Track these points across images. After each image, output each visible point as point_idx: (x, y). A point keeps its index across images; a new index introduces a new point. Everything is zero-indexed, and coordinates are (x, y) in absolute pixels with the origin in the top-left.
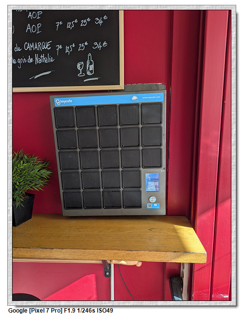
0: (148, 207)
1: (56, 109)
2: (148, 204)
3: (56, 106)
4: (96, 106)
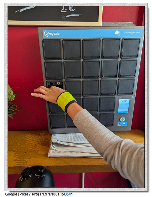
0: (118, 125)
1: (44, 41)
2: (118, 123)
3: (44, 38)
4: (82, 40)
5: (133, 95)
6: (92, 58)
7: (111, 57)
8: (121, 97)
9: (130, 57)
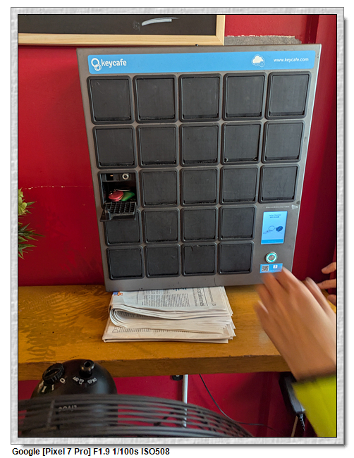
0: (262, 271)
1: (91, 80)
2: (262, 266)
3: (92, 73)
4: (177, 76)
5: (296, 202)
6: (201, 118)
7: (244, 116)
8: (268, 206)
9: (287, 115)
